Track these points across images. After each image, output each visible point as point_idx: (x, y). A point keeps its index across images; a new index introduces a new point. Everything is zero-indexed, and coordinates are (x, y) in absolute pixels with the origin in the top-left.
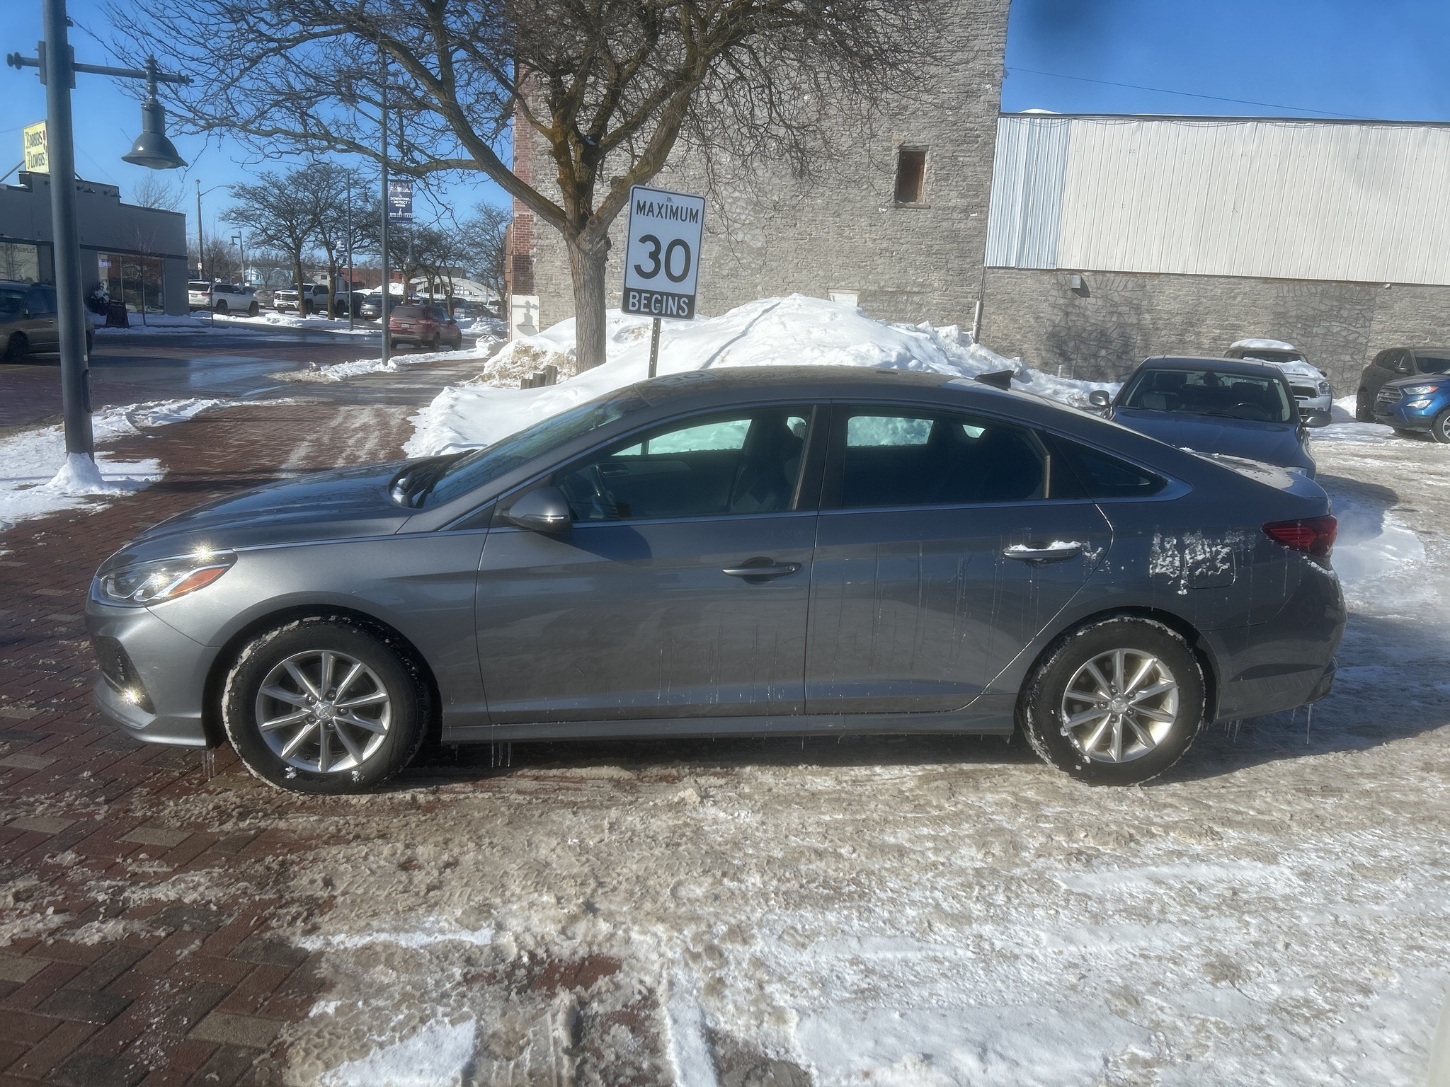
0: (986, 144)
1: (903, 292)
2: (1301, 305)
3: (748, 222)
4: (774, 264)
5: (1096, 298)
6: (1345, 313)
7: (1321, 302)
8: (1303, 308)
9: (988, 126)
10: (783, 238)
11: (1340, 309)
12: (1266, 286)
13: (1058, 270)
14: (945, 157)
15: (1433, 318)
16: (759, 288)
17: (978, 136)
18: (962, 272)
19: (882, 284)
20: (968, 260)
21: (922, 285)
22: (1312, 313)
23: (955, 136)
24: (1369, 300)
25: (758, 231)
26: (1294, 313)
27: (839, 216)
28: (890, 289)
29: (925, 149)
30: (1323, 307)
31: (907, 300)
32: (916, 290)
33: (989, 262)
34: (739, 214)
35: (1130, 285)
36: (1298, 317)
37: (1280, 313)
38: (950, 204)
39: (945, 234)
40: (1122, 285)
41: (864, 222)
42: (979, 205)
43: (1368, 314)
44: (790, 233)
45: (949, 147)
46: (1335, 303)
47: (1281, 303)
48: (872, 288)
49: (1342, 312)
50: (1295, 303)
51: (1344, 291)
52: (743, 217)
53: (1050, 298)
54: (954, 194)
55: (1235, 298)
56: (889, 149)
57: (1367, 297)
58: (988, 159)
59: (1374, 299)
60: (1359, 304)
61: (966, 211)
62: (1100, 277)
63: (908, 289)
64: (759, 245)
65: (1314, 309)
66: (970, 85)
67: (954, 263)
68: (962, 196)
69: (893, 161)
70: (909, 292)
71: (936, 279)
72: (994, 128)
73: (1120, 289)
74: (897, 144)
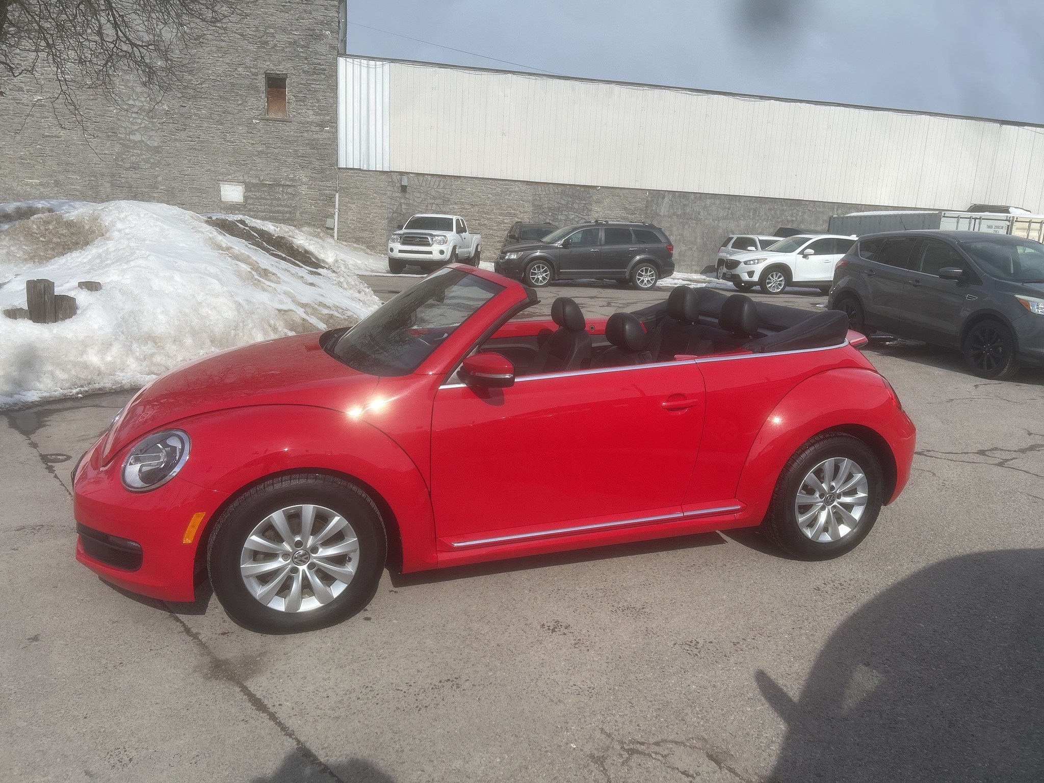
0: (331, 76)
1: (280, 185)
2: (550, 200)
3: (143, 125)
4: (171, 161)
5: (420, 192)
6: (576, 206)
7: (561, 198)
8: (552, 202)
9: (330, 63)
10: (176, 140)
11: (573, 203)
12: (528, 187)
13: (391, 172)
14: (302, 84)
15: (625, 209)
16: (160, 178)
17: (325, 70)
18: (322, 171)
19: (262, 178)
20: (326, 162)
21: (293, 180)
22: (557, 205)
23: (306, 68)
24: (589, 197)
25: (152, 133)
26: (546, 206)
27: (222, 124)
28: (267, 183)
29: (284, 77)
30: (563, 202)
31: (283, 191)
32: (288, 183)
33: (342, 164)
34: (135, 118)
35: (442, 184)
36: (549, 208)
37: (538, 206)
38: (308, 120)
39: (307, 142)
40: (437, 183)
41: (242, 129)
42: (330, 121)
43: (589, 207)
44: (182, 135)
45: (303, 76)
46: (570, 199)
47: (538, 199)
48: (255, 181)
49: (574, 205)
50: (546, 199)
51: (574, 191)
52: (139, 121)
53: (388, 192)
54: (310, 112)
55: (510, 195)
56: (256, 74)
57: (588, 196)
58: (334, 88)
59: (591, 197)
60: (584, 200)
61: (321, 125)
62: (421, 178)
63: (282, 183)
64: (156, 144)
65: (558, 203)
66: (314, 30)
67: (317, 164)
68: (317, 114)
69: (261, 83)
70: (283, 185)
71: (303, 176)
72: (336, 65)
73: (435, 187)
74: (262, 71)
